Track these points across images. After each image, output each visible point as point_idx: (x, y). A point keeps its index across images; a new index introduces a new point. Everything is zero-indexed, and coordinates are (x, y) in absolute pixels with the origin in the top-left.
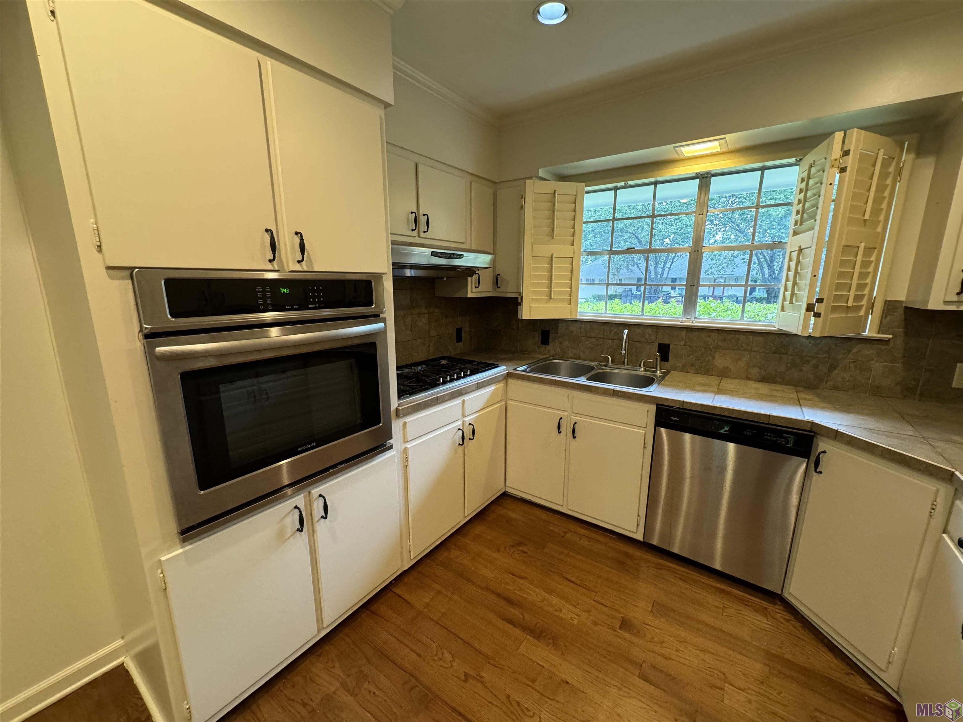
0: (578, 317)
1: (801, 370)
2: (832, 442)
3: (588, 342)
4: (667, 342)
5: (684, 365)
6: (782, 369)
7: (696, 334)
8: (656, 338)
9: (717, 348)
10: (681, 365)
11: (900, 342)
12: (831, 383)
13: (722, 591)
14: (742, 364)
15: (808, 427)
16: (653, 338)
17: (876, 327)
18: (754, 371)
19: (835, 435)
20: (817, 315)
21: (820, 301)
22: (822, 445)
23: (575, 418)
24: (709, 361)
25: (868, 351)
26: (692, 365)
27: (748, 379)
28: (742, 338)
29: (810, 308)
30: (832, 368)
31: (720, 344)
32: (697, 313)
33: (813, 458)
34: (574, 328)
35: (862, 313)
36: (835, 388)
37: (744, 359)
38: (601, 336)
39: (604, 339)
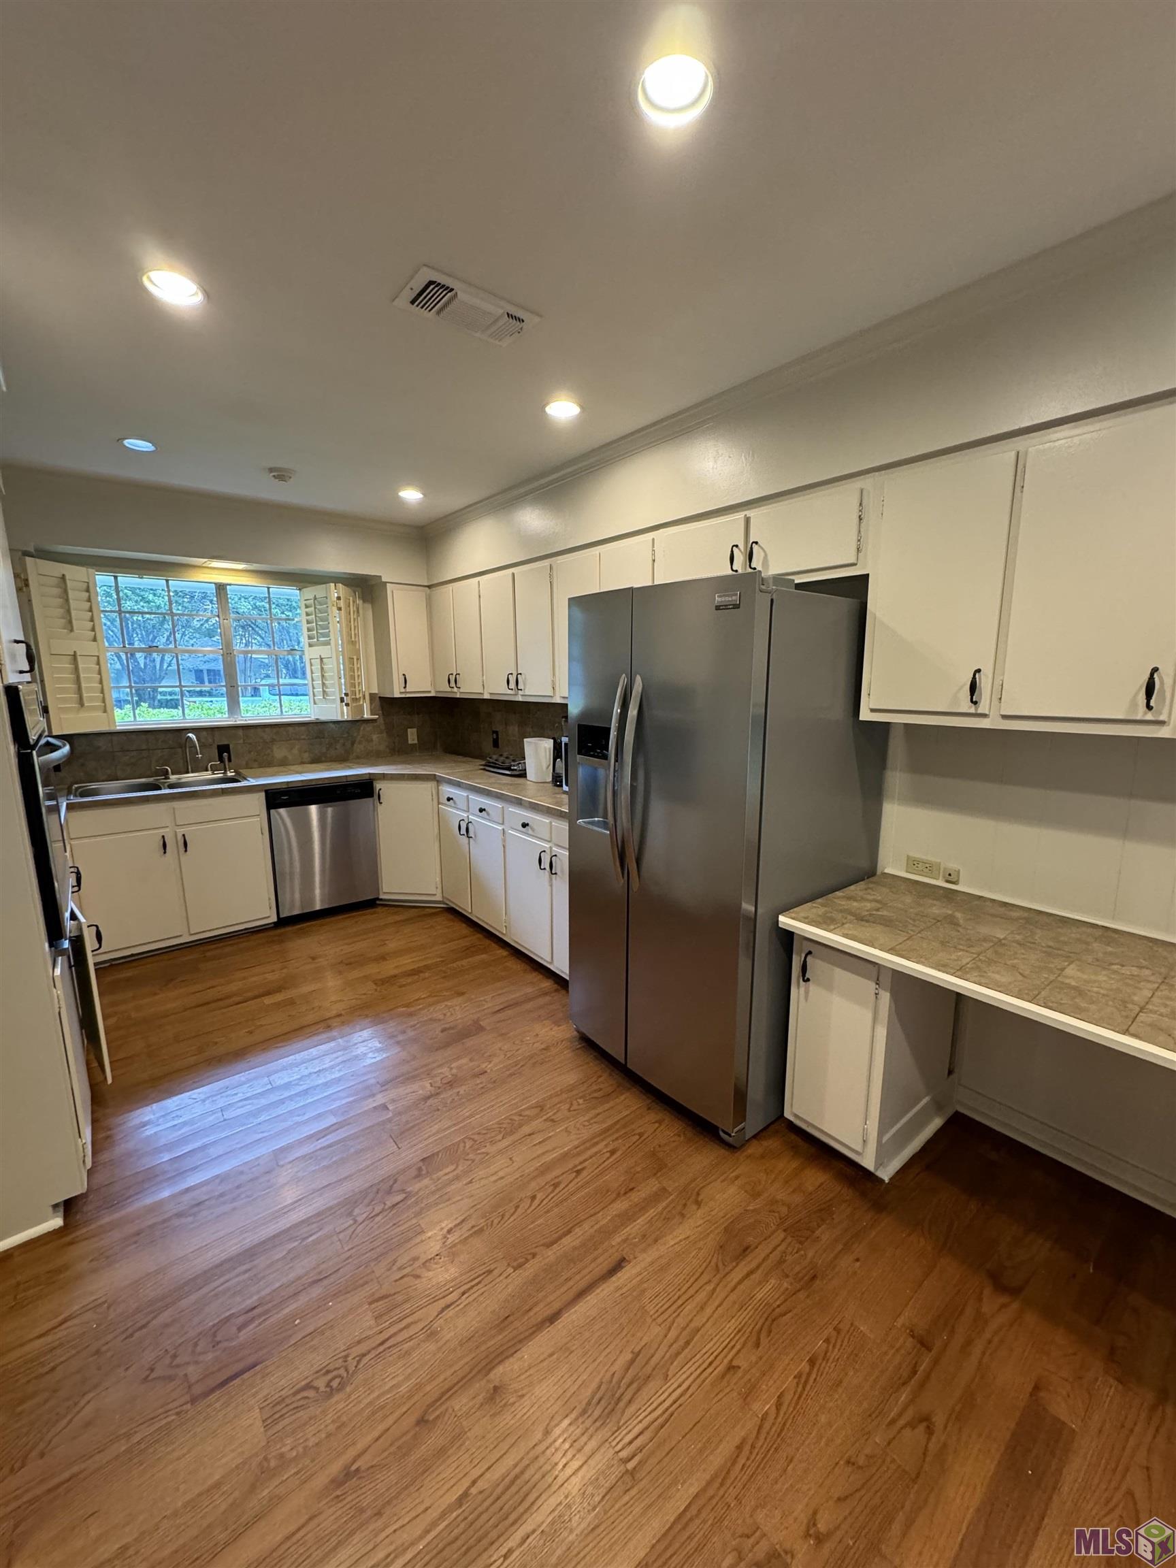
0: (118, 728)
1: (336, 749)
2: (382, 782)
3: (128, 757)
4: (226, 743)
5: (247, 764)
6: (324, 750)
7: (252, 731)
8: (214, 741)
9: (273, 741)
10: (244, 763)
11: (381, 721)
12: (354, 754)
13: (349, 917)
14: (295, 751)
15: (367, 777)
16: (210, 740)
17: (369, 712)
18: (306, 755)
19: (384, 777)
20: (347, 705)
21: (346, 695)
22: (378, 785)
23: (180, 831)
24: (269, 754)
25: (369, 728)
26: (255, 760)
27: (303, 763)
28: (290, 729)
29: (342, 700)
30: (353, 744)
31: (274, 737)
32: (242, 712)
33: (376, 797)
34: (101, 743)
35: (361, 703)
36: (358, 757)
37: (297, 747)
38: (144, 747)
39: (149, 750)
